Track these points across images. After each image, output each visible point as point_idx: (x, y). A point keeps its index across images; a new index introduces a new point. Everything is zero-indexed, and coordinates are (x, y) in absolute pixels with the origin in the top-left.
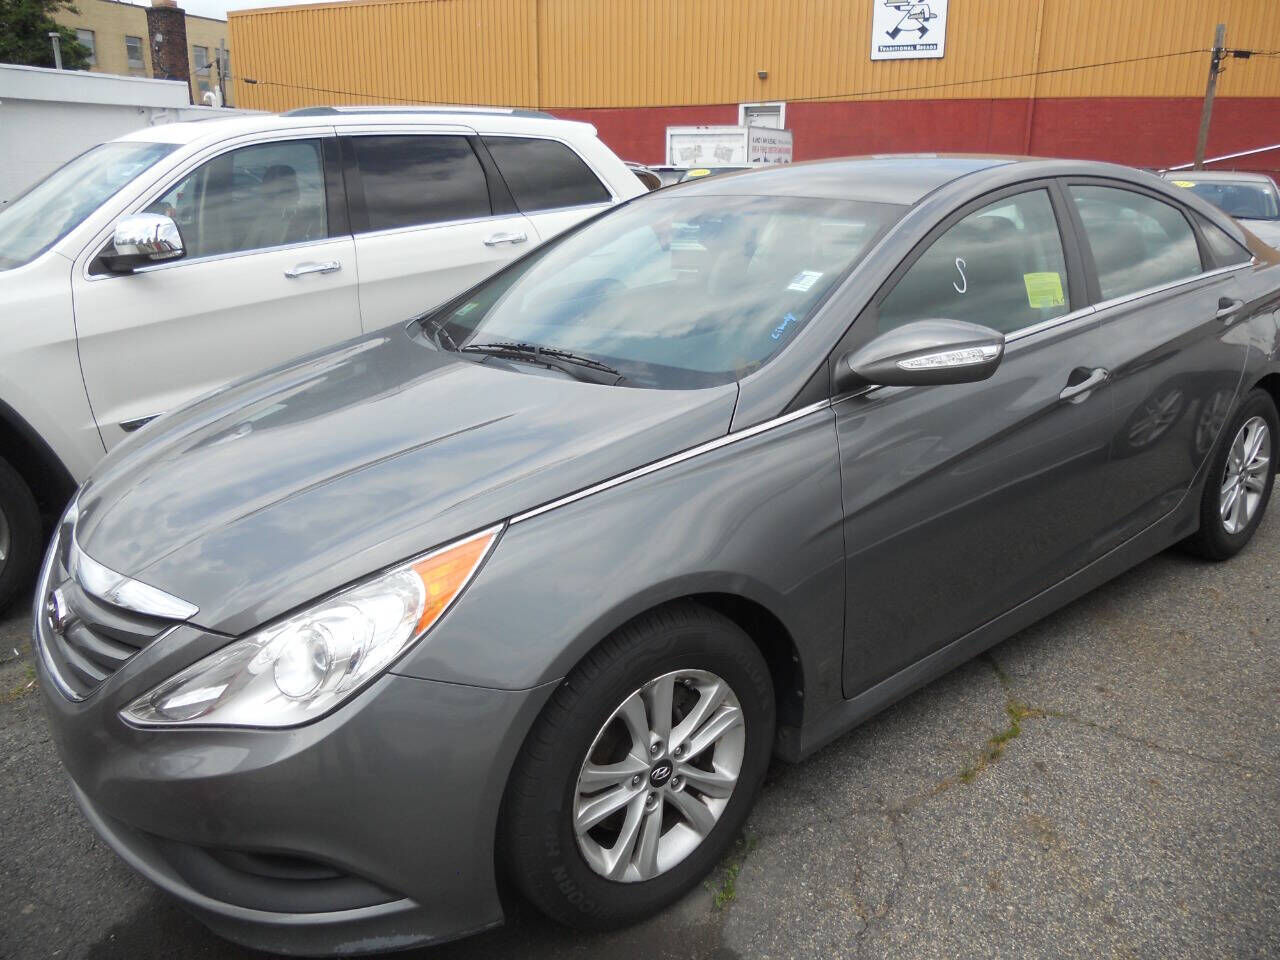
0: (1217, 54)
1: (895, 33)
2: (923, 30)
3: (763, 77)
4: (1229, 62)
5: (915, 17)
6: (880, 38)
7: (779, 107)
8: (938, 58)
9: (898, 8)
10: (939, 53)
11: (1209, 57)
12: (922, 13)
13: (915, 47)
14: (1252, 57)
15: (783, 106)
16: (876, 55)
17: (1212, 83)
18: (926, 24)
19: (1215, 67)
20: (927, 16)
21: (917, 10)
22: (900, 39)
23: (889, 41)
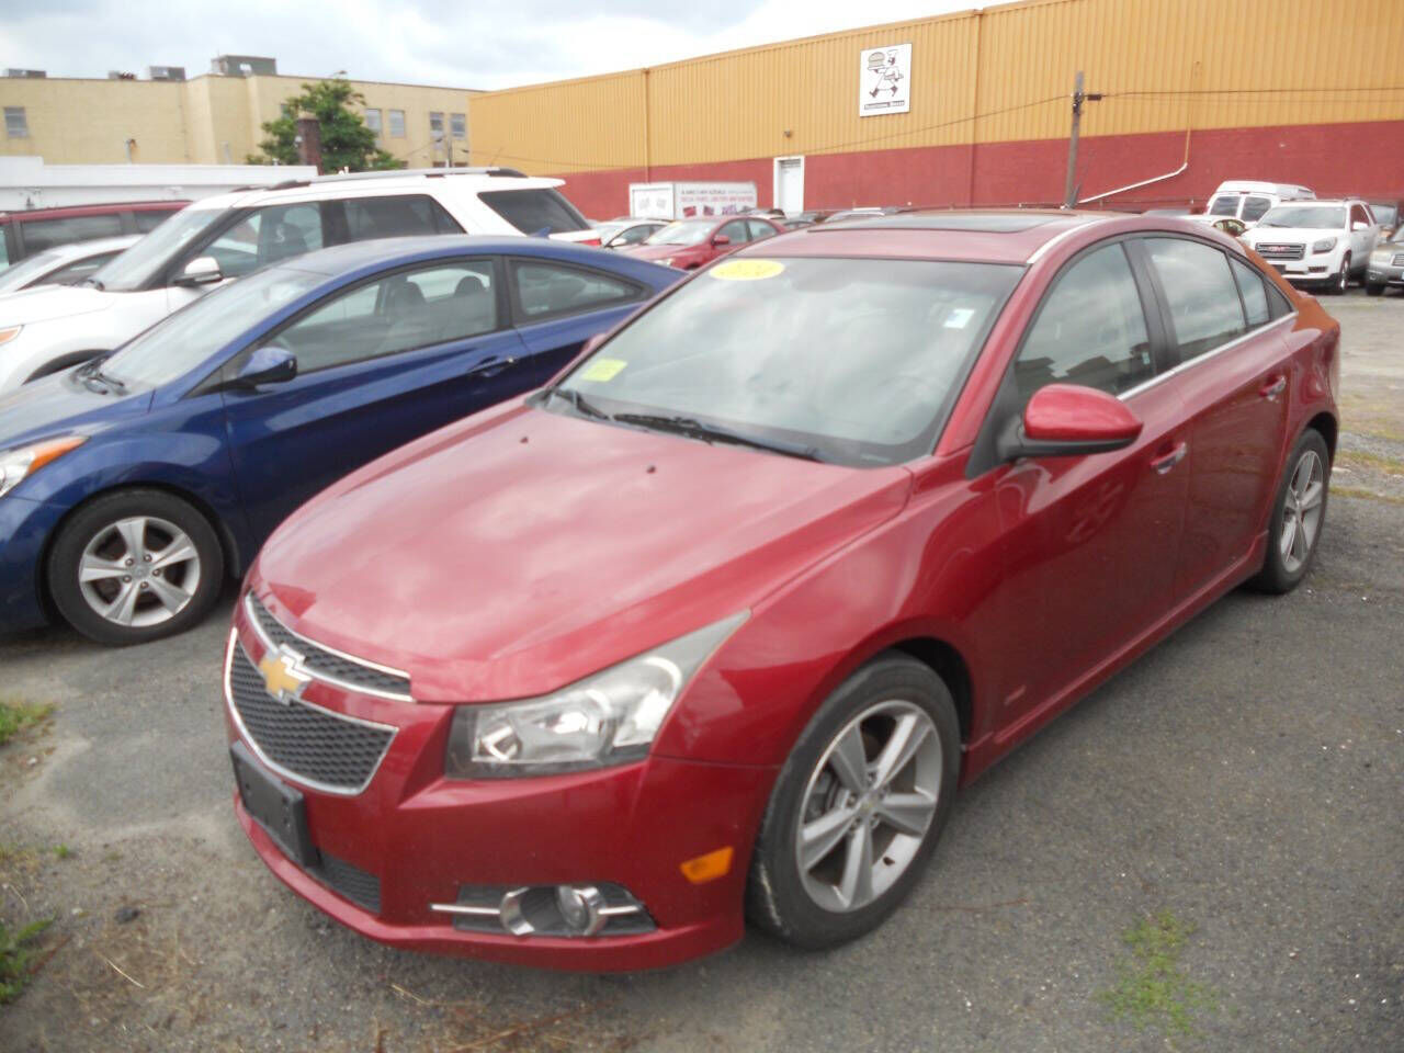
0: (1078, 100)
1: (874, 94)
2: (894, 89)
3: (789, 135)
4: (1086, 105)
5: (888, 78)
6: (865, 98)
7: (799, 160)
8: (906, 113)
9: (876, 71)
10: (905, 108)
11: (1071, 103)
12: (893, 74)
13: (888, 104)
14: (1103, 99)
15: (802, 158)
16: (863, 113)
17: (1076, 124)
18: (897, 84)
19: (1077, 110)
20: (897, 76)
21: (889, 72)
22: (881, 97)
23: (873, 101)
